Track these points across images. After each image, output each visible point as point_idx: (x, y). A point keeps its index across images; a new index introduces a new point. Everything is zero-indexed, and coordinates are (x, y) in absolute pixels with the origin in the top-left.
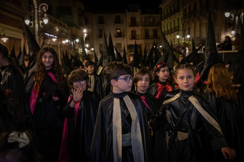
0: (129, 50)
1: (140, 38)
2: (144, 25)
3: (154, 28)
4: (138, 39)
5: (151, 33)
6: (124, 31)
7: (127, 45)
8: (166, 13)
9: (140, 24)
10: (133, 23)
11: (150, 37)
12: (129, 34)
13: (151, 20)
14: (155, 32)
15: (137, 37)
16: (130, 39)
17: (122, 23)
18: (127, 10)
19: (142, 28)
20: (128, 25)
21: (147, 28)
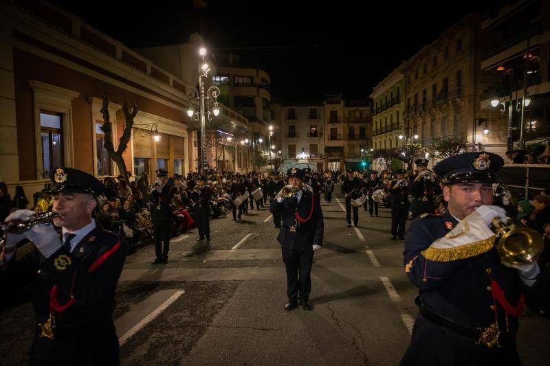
0: (327, 154)
1: (342, 138)
2: (348, 122)
3: (361, 125)
4: (340, 139)
5: (357, 132)
6: (321, 128)
7: (325, 147)
8: (379, 105)
9: (342, 119)
10: (334, 118)
11: (356, 137)
12: (328, 132)
13: (358, 114)
14: (363, 130)
15: (338, 137)
16: (329, 140)
17: (319, 118)
18: (325, 102)
19: (345, 125)
20: (326, 121)
21: (352, 125)
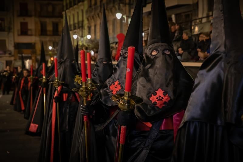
0: (17, 50)
1: (34, 33)
2: (40, 16)
3: (55, 20)
4: (31, 35)
5: (50, 28)
6: (10, 23)
7: (15, 43)
8: (68, 1)
9: (33, 13)
11: (48, 33)
12: (17, 27)
13: (50, 9)
14: (56, 26)
15: (29, 32)
16: (19, 35)
17: (7, 10)
19: (37, 19)
20: (16, 14)
21: (43, 20)
